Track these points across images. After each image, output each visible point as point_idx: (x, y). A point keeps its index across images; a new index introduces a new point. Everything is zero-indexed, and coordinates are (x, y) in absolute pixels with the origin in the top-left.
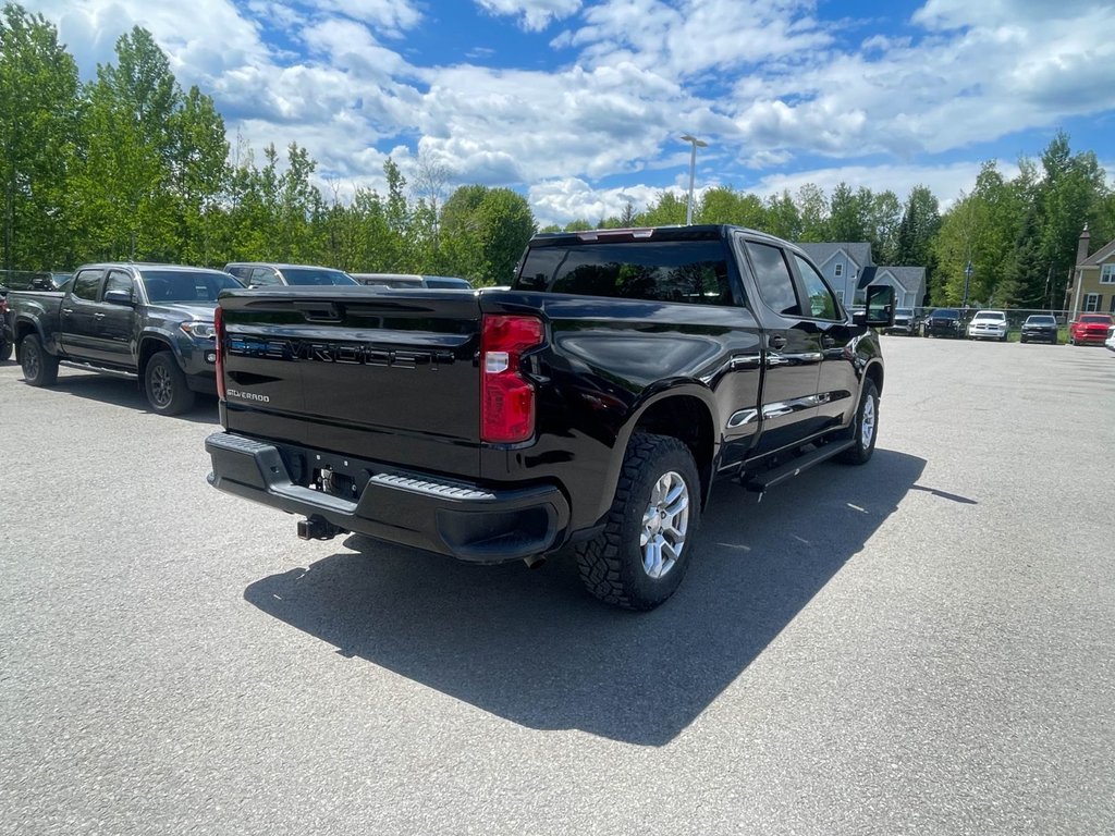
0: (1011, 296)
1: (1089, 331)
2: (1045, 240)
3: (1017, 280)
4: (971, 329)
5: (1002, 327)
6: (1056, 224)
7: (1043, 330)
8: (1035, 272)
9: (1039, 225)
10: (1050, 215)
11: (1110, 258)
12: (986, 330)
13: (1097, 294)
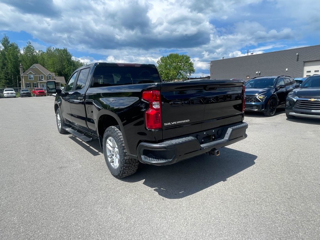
0: (4, 84)
1: (39, 92)
2: (9, 67)
3: (4, 79)
4: (5, 95)
5: (15, 93)
6: (11, 63)
7: (27, 93)
8: (9, 77)
9: (6, 63)
10: (9, 60)
11: (29, 73)
12: (10, 95)
13: (29, 83)
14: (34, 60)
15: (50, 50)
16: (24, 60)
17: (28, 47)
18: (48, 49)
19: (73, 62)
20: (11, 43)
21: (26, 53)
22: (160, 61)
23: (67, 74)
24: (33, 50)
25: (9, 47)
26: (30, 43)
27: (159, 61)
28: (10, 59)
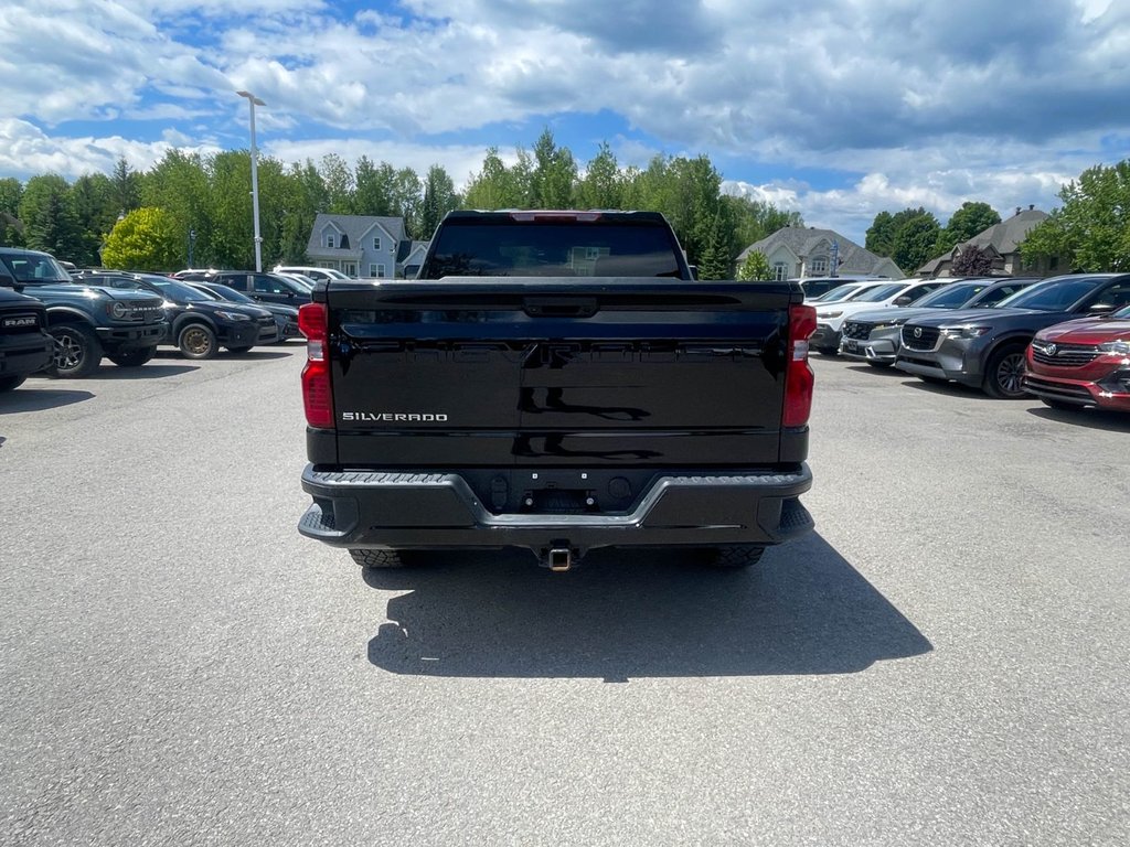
14: (610, 197)
15: (660, 165)
16: (583, 198)
17: (601, 160)
18: (655, 163)
19: (725, 200)
20: (556, 150)
21: (593, 177)
22: (1078, 189)
23: (699, 242)
24: (613, 167)
25: (551, 161)
26: (607, 146)
27: (1072, 187)
28: (549, 198)
